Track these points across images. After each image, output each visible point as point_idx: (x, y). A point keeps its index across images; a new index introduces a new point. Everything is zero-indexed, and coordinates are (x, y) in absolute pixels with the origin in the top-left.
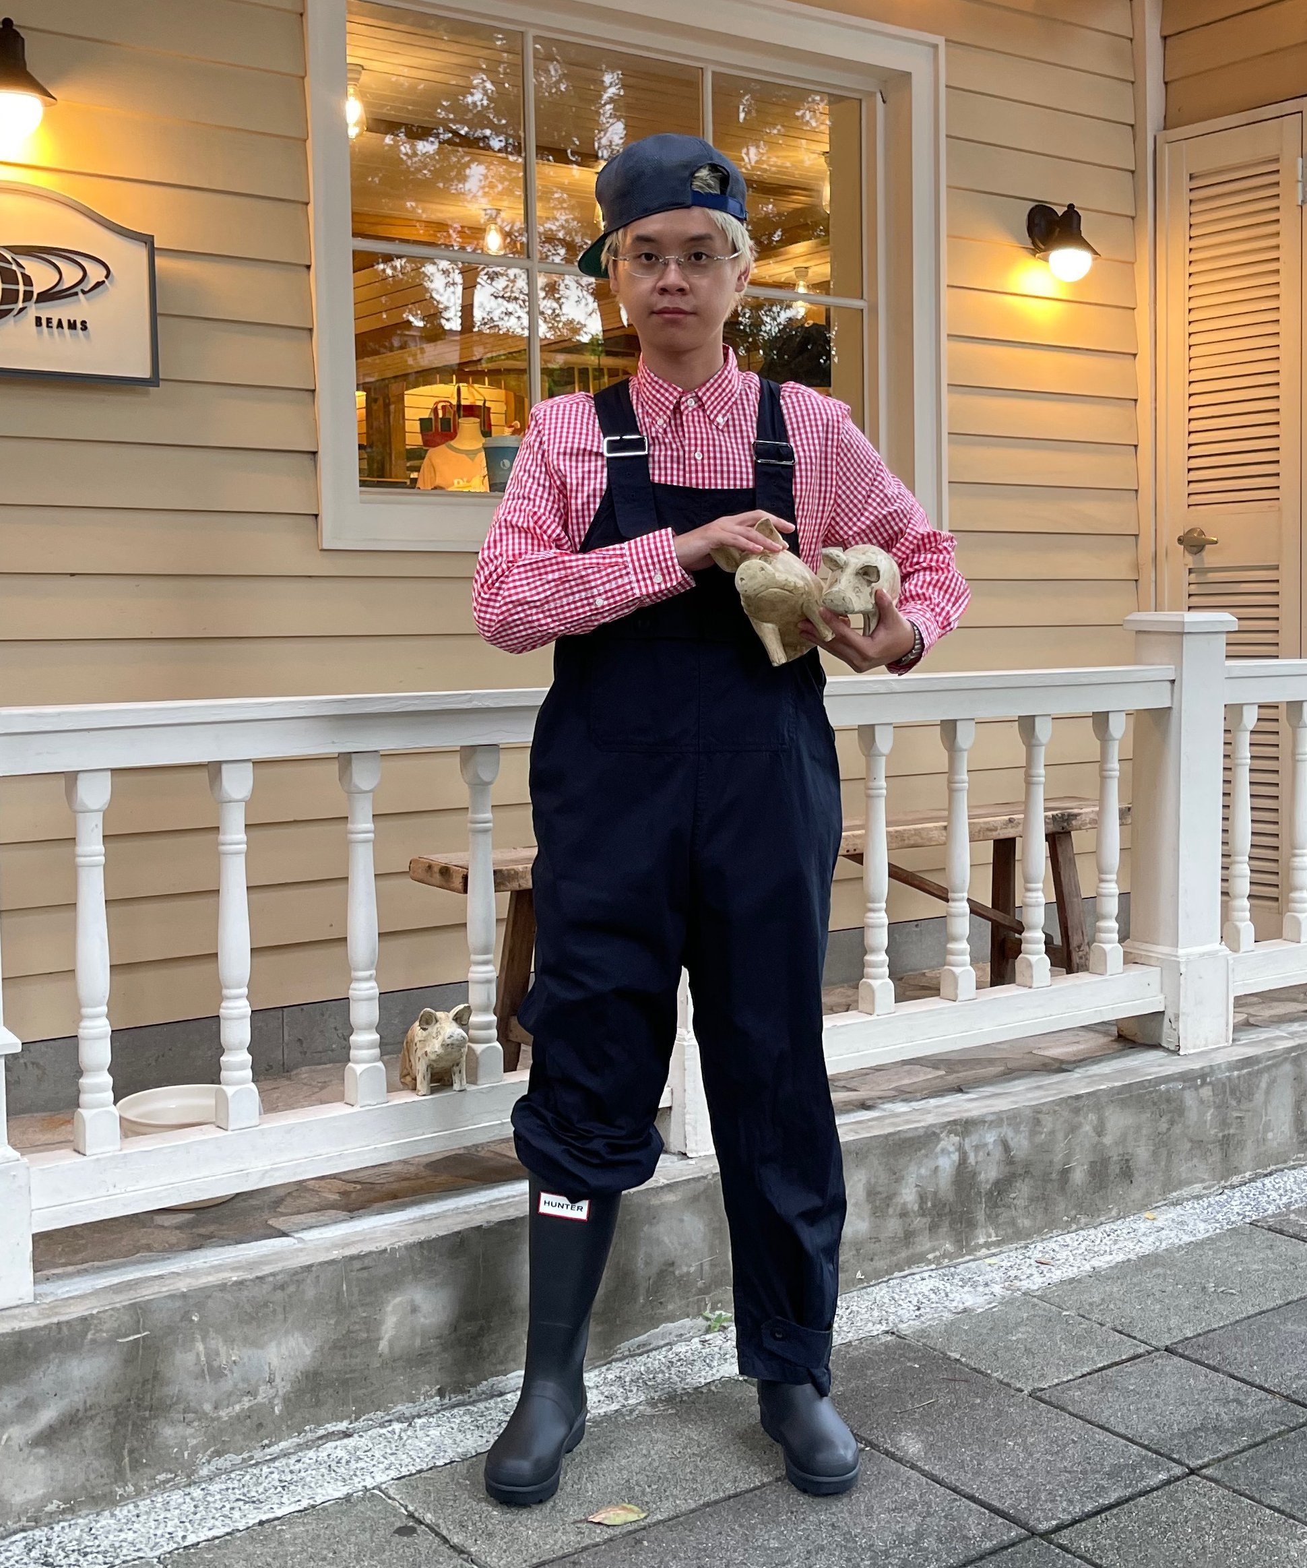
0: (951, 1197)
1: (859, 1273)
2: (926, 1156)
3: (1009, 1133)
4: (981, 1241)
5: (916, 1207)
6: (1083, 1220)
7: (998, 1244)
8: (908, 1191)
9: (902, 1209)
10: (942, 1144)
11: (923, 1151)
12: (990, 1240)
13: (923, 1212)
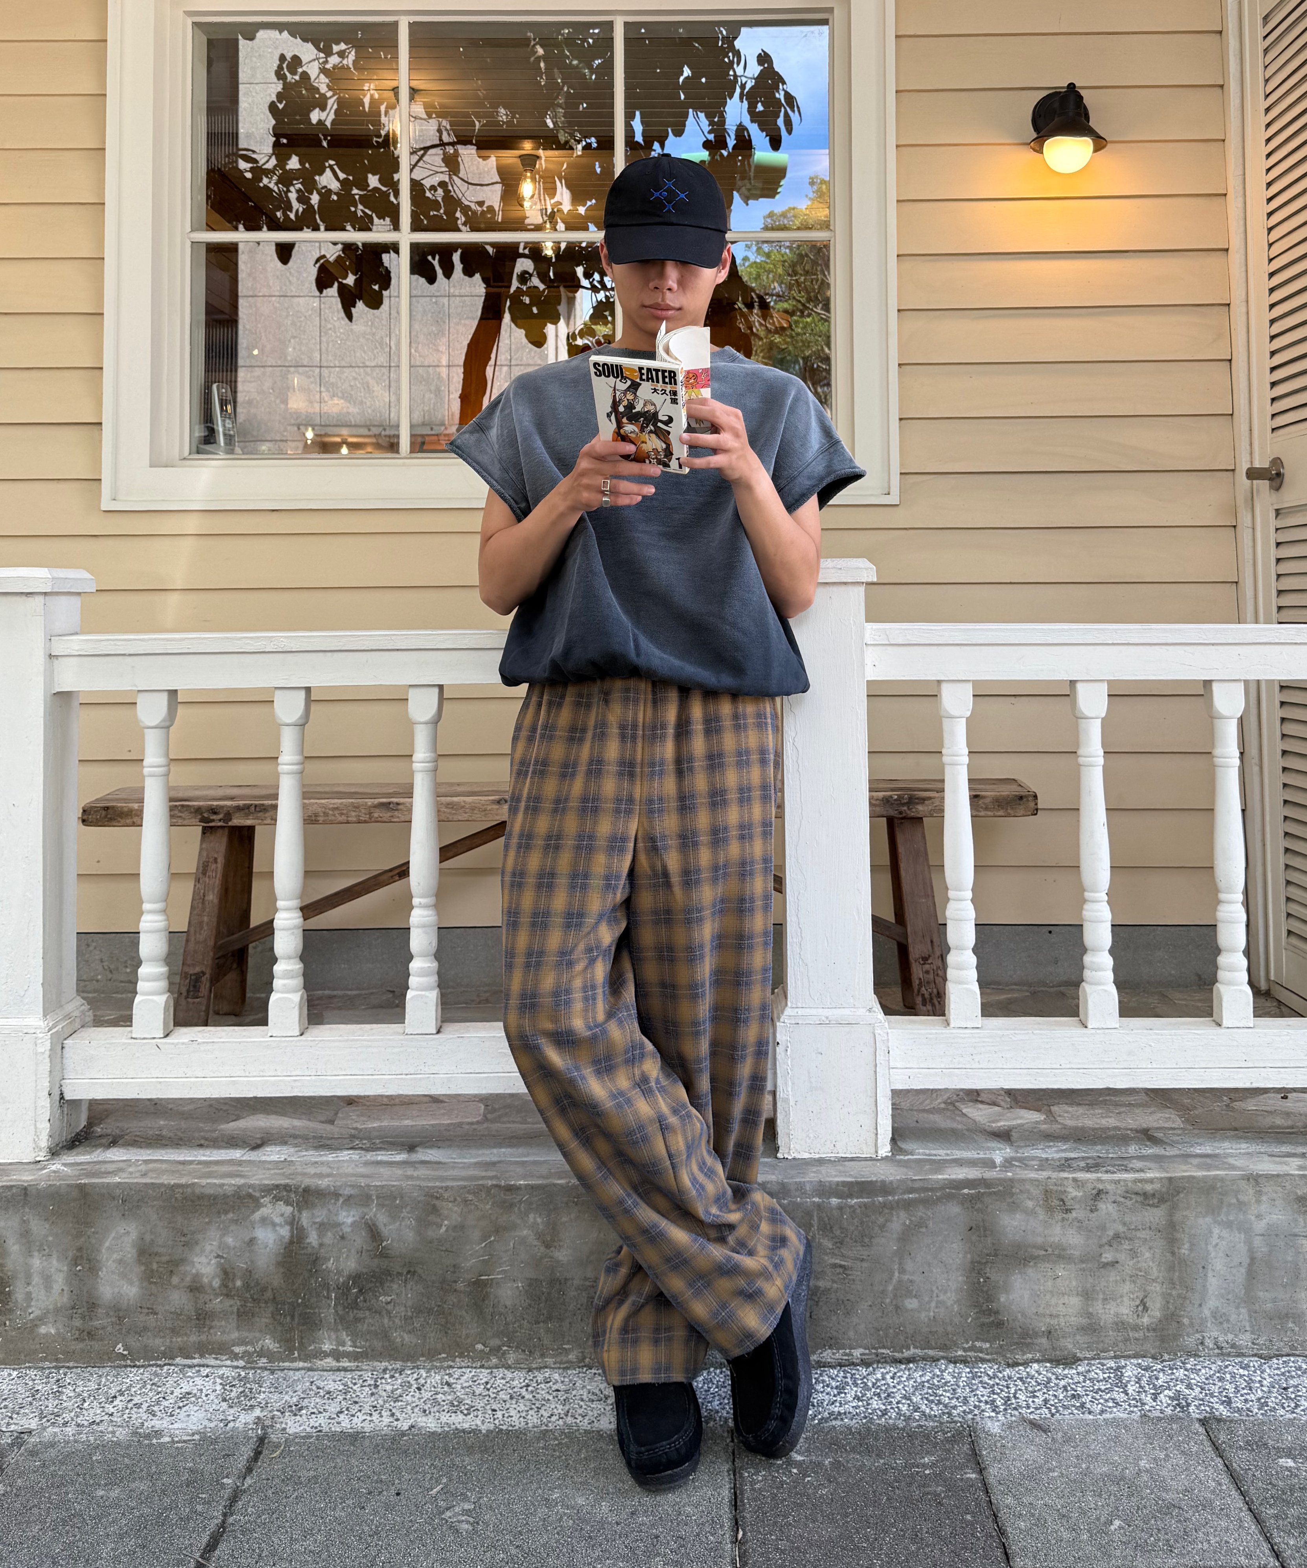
0: (277, 1281)
1: (120, 1346)
2: (236, 1222)
3: (381, 1218)
4: (327, 1347)
5: (216, 1283)
6: (511, 1358)
7: (355, 1357)
8: (203, 1260)
9: (194, 1281)
10: (264, 1211)
11: (230, 1216)
12: (341, 1348)
13: (227, 1291)
